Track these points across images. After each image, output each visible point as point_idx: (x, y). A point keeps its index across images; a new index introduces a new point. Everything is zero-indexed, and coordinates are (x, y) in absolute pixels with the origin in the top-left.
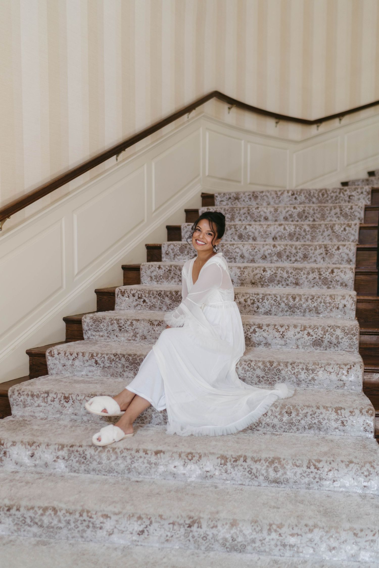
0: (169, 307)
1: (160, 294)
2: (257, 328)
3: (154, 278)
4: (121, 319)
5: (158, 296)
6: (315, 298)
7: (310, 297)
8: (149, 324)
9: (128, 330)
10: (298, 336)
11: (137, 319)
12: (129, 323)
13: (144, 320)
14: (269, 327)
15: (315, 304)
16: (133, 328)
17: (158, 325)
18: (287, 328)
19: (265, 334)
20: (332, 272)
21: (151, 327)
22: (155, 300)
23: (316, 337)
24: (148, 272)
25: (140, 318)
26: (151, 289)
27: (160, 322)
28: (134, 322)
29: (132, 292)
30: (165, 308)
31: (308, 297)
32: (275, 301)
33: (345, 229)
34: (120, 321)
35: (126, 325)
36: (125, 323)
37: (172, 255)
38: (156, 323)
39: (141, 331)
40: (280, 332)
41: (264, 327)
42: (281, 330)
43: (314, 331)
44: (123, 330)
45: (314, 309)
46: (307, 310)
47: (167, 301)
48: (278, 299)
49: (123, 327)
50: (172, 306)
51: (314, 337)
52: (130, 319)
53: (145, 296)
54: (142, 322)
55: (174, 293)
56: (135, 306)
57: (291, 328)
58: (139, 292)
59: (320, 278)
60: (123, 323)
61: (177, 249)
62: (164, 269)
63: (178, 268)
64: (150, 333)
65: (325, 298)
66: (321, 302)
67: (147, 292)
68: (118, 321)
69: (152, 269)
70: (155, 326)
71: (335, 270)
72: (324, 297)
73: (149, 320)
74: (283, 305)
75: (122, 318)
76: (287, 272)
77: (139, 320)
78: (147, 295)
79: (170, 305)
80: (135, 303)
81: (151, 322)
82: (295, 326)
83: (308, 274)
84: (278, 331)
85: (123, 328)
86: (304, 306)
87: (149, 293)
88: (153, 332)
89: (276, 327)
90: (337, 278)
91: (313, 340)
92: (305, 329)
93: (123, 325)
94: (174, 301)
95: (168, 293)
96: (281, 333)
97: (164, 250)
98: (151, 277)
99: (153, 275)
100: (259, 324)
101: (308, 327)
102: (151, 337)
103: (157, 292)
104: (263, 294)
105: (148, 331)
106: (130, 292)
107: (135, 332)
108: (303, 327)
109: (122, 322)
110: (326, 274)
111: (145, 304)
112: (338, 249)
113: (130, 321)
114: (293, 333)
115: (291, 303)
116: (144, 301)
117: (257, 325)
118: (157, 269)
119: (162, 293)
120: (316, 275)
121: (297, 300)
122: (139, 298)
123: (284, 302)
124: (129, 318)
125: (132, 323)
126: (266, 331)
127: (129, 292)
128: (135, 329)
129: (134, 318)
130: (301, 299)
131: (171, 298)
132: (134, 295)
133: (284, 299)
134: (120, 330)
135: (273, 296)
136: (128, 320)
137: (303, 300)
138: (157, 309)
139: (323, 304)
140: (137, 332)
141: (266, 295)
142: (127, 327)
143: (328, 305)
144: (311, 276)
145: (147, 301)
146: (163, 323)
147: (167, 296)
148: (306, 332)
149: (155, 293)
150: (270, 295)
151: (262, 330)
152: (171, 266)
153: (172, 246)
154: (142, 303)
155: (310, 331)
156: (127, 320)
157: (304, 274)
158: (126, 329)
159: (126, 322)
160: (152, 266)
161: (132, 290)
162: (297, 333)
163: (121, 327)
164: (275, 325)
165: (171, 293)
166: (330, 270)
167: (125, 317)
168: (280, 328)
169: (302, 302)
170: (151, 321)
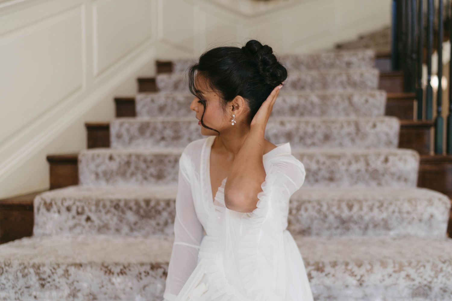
0: (133, 227)
1: (117, 206)
2: (315, 270)
3: (101, 175)
4: (44, 265)
5: (113, 210)
6: (385, 205)
7: (377, 204)
8: (102, 273)
9: (58, 285)
10: (389, 281)
11: (78, 262)
12: (60, 271)
13: (91, 264)
14: (337, 268)
15: (384, 215)
16: (70, 281)
17: (122, 273)
18: (369, 267)
19: (328, 281)
20: (386, 160)
21: (107, 277)
22: (108, 217)
23: (420, 283)
24: (92, 166)
25: (84, 261)
26: (100, 197)
27: (125, 267)
28: (72, 270)
29: (66, 204)
30: (125, 229)
31: (373, 205)
32: (319, 211)
33: (367, 101)
34: (41, 268)
35: (55, 277)
36: (53, 273)
37: (126, 137)
38: (117, 270)
39: (85, 285)
40: (356, 276)
41: (328, 269)
42: (359, 272)
43: (419, 271)
44: (48, 285)
45: (382, 223)
46: (371, 226)
47: (131, 217)
48: (324, 208)
49: (49, 280)
50: (138, 225)
51: (416, 283)
52: (63, 264)
53: (90, 211)
54: (89, 268)
55: (143, 204)
56: (71, 229)
57: (377, 267)
58: (78, 204)
59: (367, 170)
60: (48, 272)
61: (134, 130)
62: (118, 160)
63: (142, 158)
64: (104, 289)
65: (402, 204)
66: (394, 212)
67: (94, 203)
68: (39, 268)
69: (98, 161)
70: (116, 275)
71: (391, 158)
72: (399, 203)
73: (103, 265)
74: (331, 218)
75: (47, 262)
76: (318, 162)
77: (81, 265)
78: (93, 208)
79: (135, 224)
80: (71, 223)
81: (107, 267)
82: (384, 264)
83: (350, 163)
84: (353, 274)
85: (49, 282)
86: (367, 218)
87: (97, 205)
88: (110, 286)
89: (349, 267)
90: (393, 170)
91: (415, 287)
92: (401, 268)
93: (49, 276)
94: (142, 217)
95: (132, 204)
96: (358, 277)
97: (113, 131)
98: (97, 175)
99: (100, 170)
100: (317, 263)
101: (406, 264)
102: (107, 296)
103: (111, 201)
104: (298, 201)
105: (100, 286)
106: (62, 204)
107: (72, 288)
108: (397, 265)
109: (47, 270)
110: (377, 164)
111: (89, 223)
112: (374, 126)
113: (63, 267)
114: (379, 276)
115: (346, 214)
116: (88, 219)
117: (312, 265)
118: (107, 161)
119: (122, 204)
120: (361, 165)
121: (356, 208)
122: (78, 213)
123: (333, 213)
124: (60, 261)
125: (67, 271)
126: (330, 276)
127: (59, 203)
128: (73, 283)
129: (70, 261)
130: (361, 208)
131: (137, 212)
132: (68, 209)
133: (334, 209)
134: (43, 286)
135: (315, 204)
136: (58, 265)
137: (365, 209)
138: (113, 231)
139: (397, 214)
140: (78, 288)
141: (304, 202)
142: (57, 280)
143: (405, 215)
144: (354, 167)
145: (93, 217)
146: (132, 269)
147: (130, 209)
148: (403, 274)
149: (108, 204)
150: (309, 202)
151: (324, 274)
152: (130, 156)
153: (126, 126)
154: (83, 222)
155: (412, 272)
156: (56, 267)
157: (343, 164)
158: (56, 283)
159: (53, 271)
160: (98, 156)
161: (64, 200)
162: (386, 277)
163: (44, 280)
164: (347, 264)
165: (137, 203)
166: (382, 158)
167: (53, 259)
168: (356, 270)
169: (362, 213)
170: (106, 265)
